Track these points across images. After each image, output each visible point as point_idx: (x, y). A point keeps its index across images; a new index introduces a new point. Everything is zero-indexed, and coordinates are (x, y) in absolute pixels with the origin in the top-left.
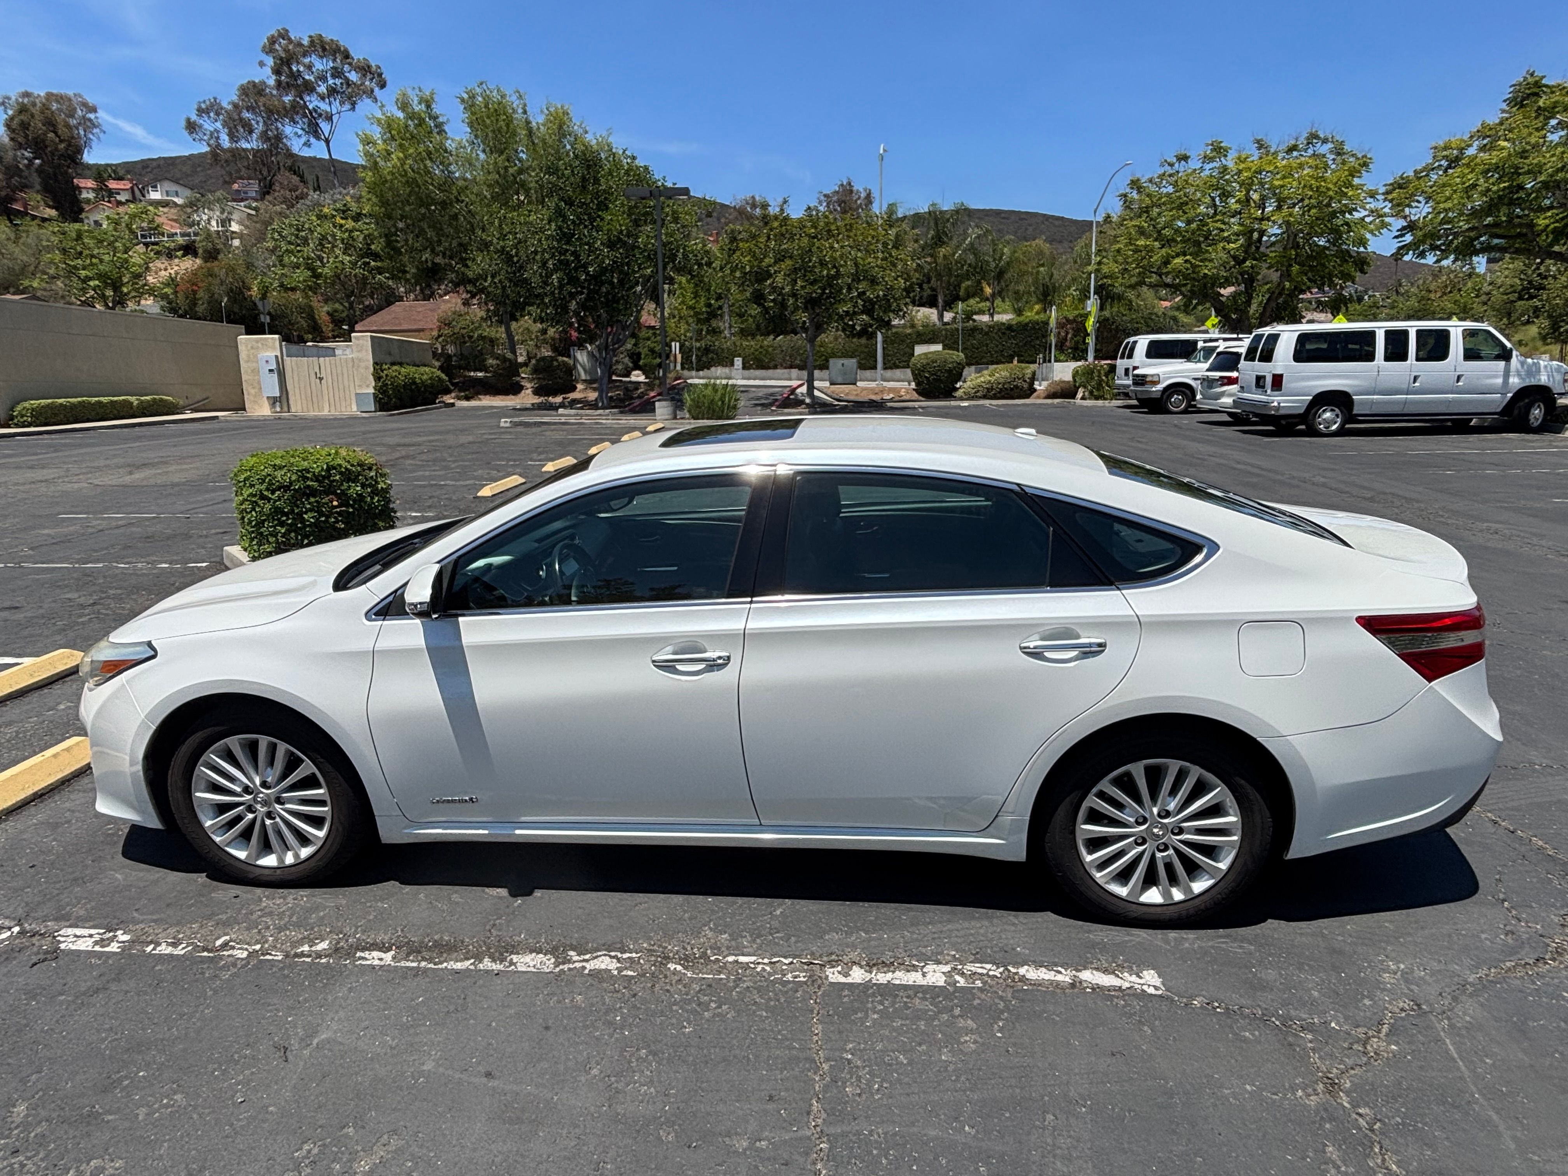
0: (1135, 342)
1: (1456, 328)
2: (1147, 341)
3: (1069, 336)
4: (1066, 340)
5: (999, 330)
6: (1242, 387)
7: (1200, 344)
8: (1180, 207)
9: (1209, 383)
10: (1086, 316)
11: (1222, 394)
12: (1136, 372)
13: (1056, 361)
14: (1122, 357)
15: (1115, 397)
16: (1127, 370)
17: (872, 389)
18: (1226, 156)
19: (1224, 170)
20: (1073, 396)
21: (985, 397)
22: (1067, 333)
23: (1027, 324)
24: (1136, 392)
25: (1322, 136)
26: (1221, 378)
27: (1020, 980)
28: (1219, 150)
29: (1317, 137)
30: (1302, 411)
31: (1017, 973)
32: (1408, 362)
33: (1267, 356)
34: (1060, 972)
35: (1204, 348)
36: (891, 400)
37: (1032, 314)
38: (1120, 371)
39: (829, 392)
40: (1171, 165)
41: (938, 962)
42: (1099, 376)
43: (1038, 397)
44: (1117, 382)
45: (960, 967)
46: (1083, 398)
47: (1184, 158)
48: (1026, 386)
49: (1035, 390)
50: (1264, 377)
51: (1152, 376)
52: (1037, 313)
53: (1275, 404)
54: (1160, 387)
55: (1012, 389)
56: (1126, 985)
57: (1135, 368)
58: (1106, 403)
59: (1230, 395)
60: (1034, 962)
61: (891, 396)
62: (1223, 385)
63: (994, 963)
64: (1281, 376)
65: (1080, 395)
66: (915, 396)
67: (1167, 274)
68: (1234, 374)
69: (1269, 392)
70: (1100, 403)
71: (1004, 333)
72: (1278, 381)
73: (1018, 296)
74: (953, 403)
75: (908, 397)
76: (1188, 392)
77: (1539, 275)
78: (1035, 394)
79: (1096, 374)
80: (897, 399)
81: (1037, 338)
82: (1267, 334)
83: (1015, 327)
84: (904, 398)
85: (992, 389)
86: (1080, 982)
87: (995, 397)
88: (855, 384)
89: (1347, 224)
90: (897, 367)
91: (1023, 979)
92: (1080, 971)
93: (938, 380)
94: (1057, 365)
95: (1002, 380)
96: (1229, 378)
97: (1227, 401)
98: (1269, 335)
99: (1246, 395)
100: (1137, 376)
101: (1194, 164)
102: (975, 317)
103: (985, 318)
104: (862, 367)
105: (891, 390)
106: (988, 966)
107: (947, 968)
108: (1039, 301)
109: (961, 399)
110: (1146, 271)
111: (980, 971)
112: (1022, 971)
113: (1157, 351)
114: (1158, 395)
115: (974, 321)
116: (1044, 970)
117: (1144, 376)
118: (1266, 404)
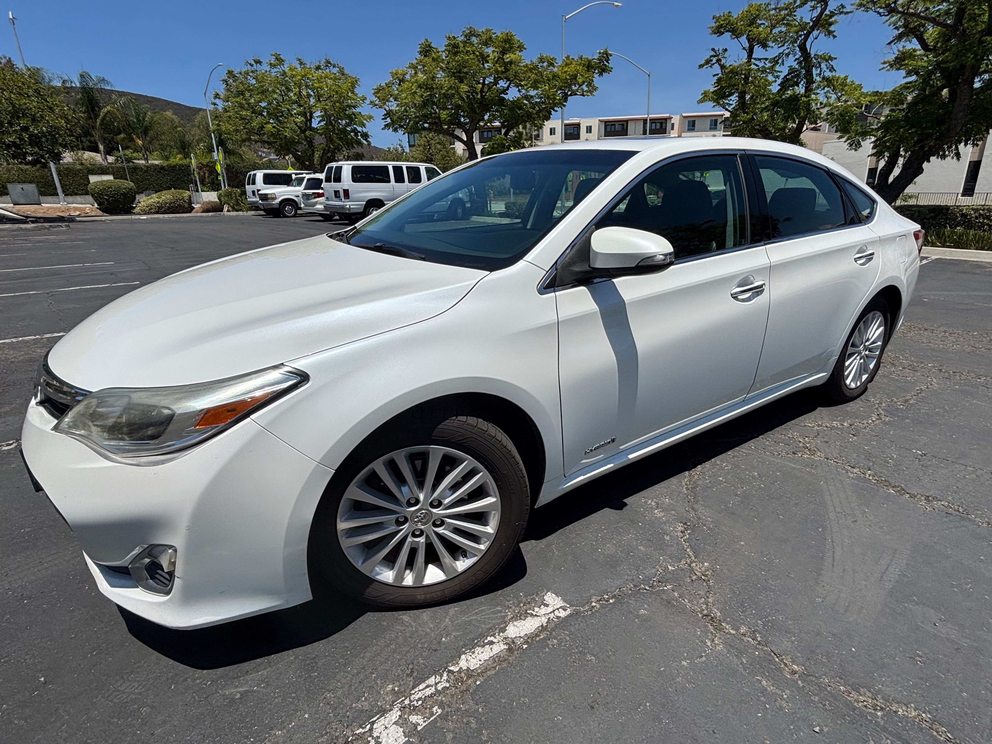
0: (255, 175)
1: (422, 167)
2: (262, 174)
3: (207, 175)
4: (205, 178)
5: (155, 169)
6: (327, 198)
7: (294, 176)
8: (263, 92)
9: (306, 197)
10: (215, 163)
11: (316, 203)
12: (259, 192)
13: (202, 191)
14: (249, 184)
15: (251, 209)
16: (253, 192)
17: (59, 209)
18: (283, 64)
19: (284, 74)
20: (222, 210)
21: (157, 213)
22: (205, 173)
23: (174, 166)
24: (263, 205)
25: (332, 62)
26: (313, 193)
27: (469, 677)
28: (280, 60)
29: (330, 63)
30: (362, 210)
31: (460, 671)
32: (405, 183)
33: (338, 179)
34: (491, 643)
35: (296, 179)
36: (79, 216)
37: (177, 159)
38: (249, 193)
39: (14, 211)
40: (252, 65)
41: (383, 712)
42: (236, 197)
43: (197, 212)
44: (249, 200)
45: (407, 702)
46: (228, 211)
47: (258, 62)
48: (186, 205)
49: (194, 208)
50: (339, 191)
51: (271, 194)
52: (180, 159)
53: (348, 207)
54: (278, 201)
55: (176, 207)
56: (544, 620)
57: (258, 190)
58: (245, 213)
59: (321, 203)
60: (465, 646)
61: (78, 213)
62: (315, 198)
63: (435, 673)
64: (348, 190)
65: (226, 208)
66: (100, 213)
67: (264, 134)
68: (321, 191)
69: (343, 199)
70: (240, 213)
71: (159, 172)
72: (346, 193)
73: (163, 149)
74: (133, 217)
75: (94, 214)
76: (294, 204)
77: (430, 154)
78: (194, 210)
79: (234, 195)
80: (83, 215)
81: (185, 176)
82: (334, 166)
83: (166, 168)
84: (90, 214)
85: (162, 207)
86: (513, 642)
87: (165, 212)
88: (40, 204)
89: (353, 114)
90: (76, 194)
91: (469, 673)
92: (503, 630)
93: (116, 201)
94: (203, 194)
95: (168, 201)
96: (318, 193)
97: (320, 207)
98: (336, 167)
99: (330, 203)
100: (262, 195)
101: (265, 67)
102: (135, 161)
103: (142, 162)
104: (42, 193)
105: (75, 209)
106: (432, 680)
107: (395, 715)
108: (180, 153)
109: (139, 214)
110: (250, 132)
111: (428, 692)
112: (463, 663)
113: (269, 180)
114: (278, 206)
115: (133, 163)
116: (478, 650)
117: (266, 195)
118: (343, 207)
